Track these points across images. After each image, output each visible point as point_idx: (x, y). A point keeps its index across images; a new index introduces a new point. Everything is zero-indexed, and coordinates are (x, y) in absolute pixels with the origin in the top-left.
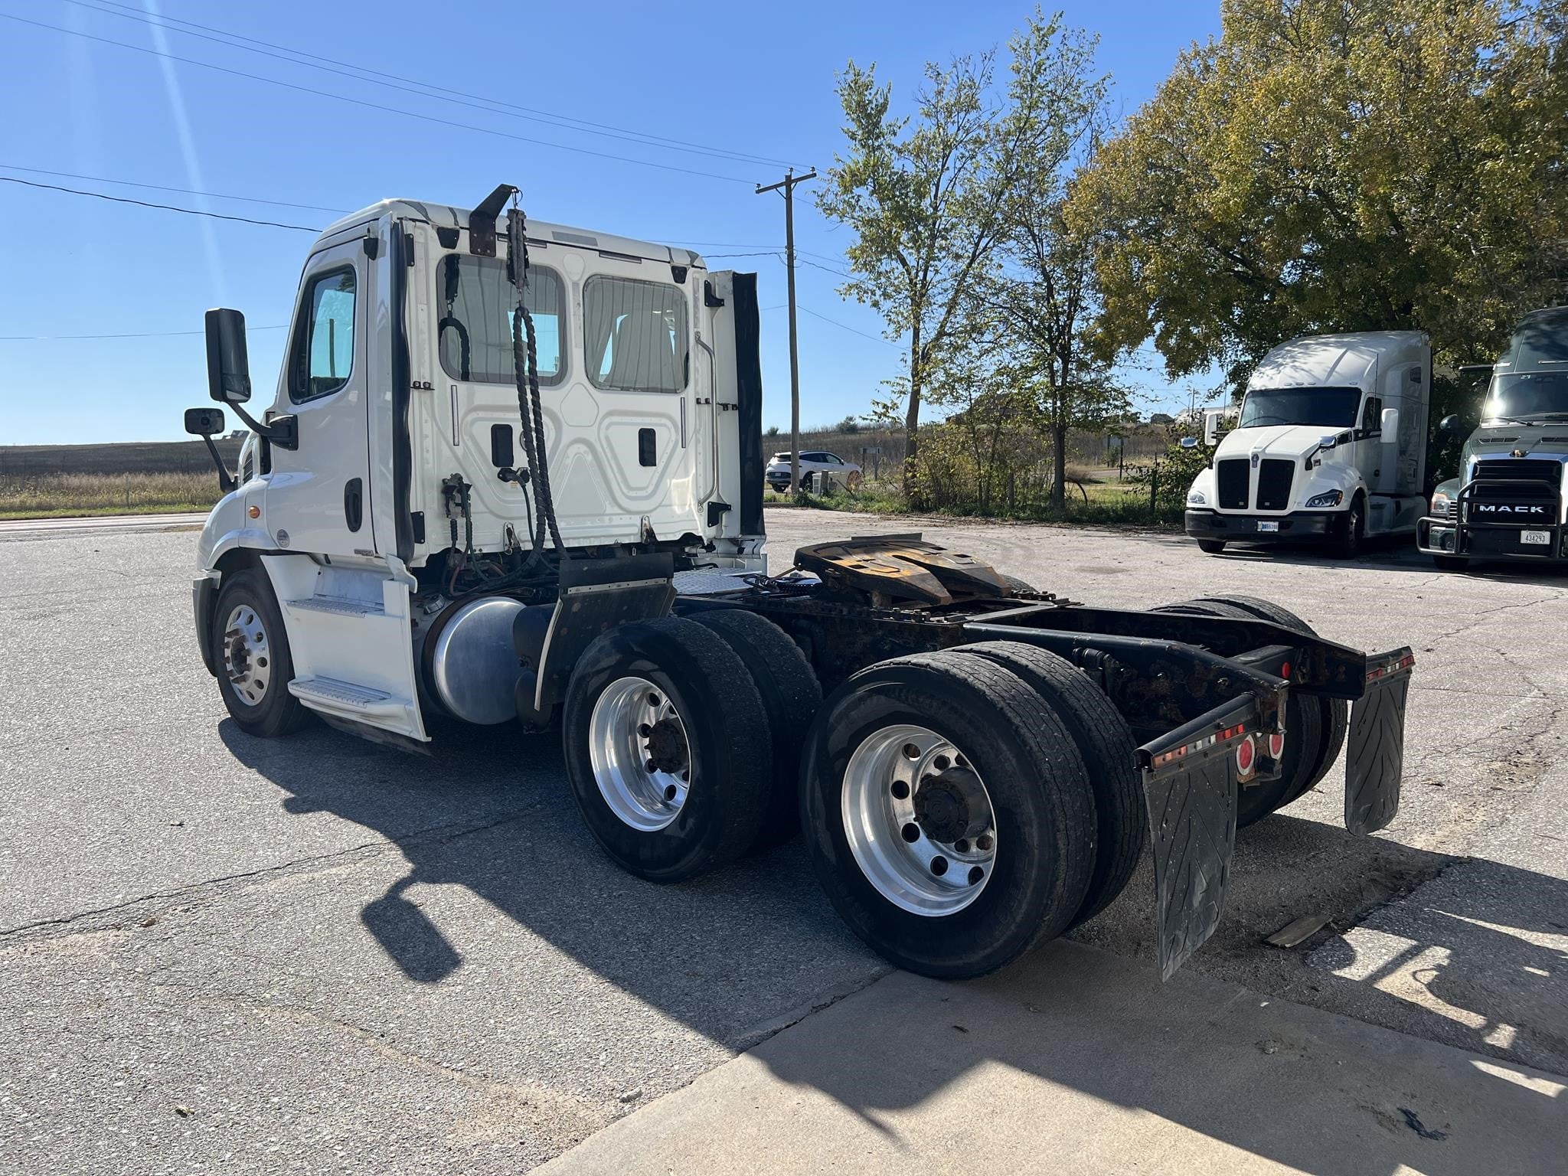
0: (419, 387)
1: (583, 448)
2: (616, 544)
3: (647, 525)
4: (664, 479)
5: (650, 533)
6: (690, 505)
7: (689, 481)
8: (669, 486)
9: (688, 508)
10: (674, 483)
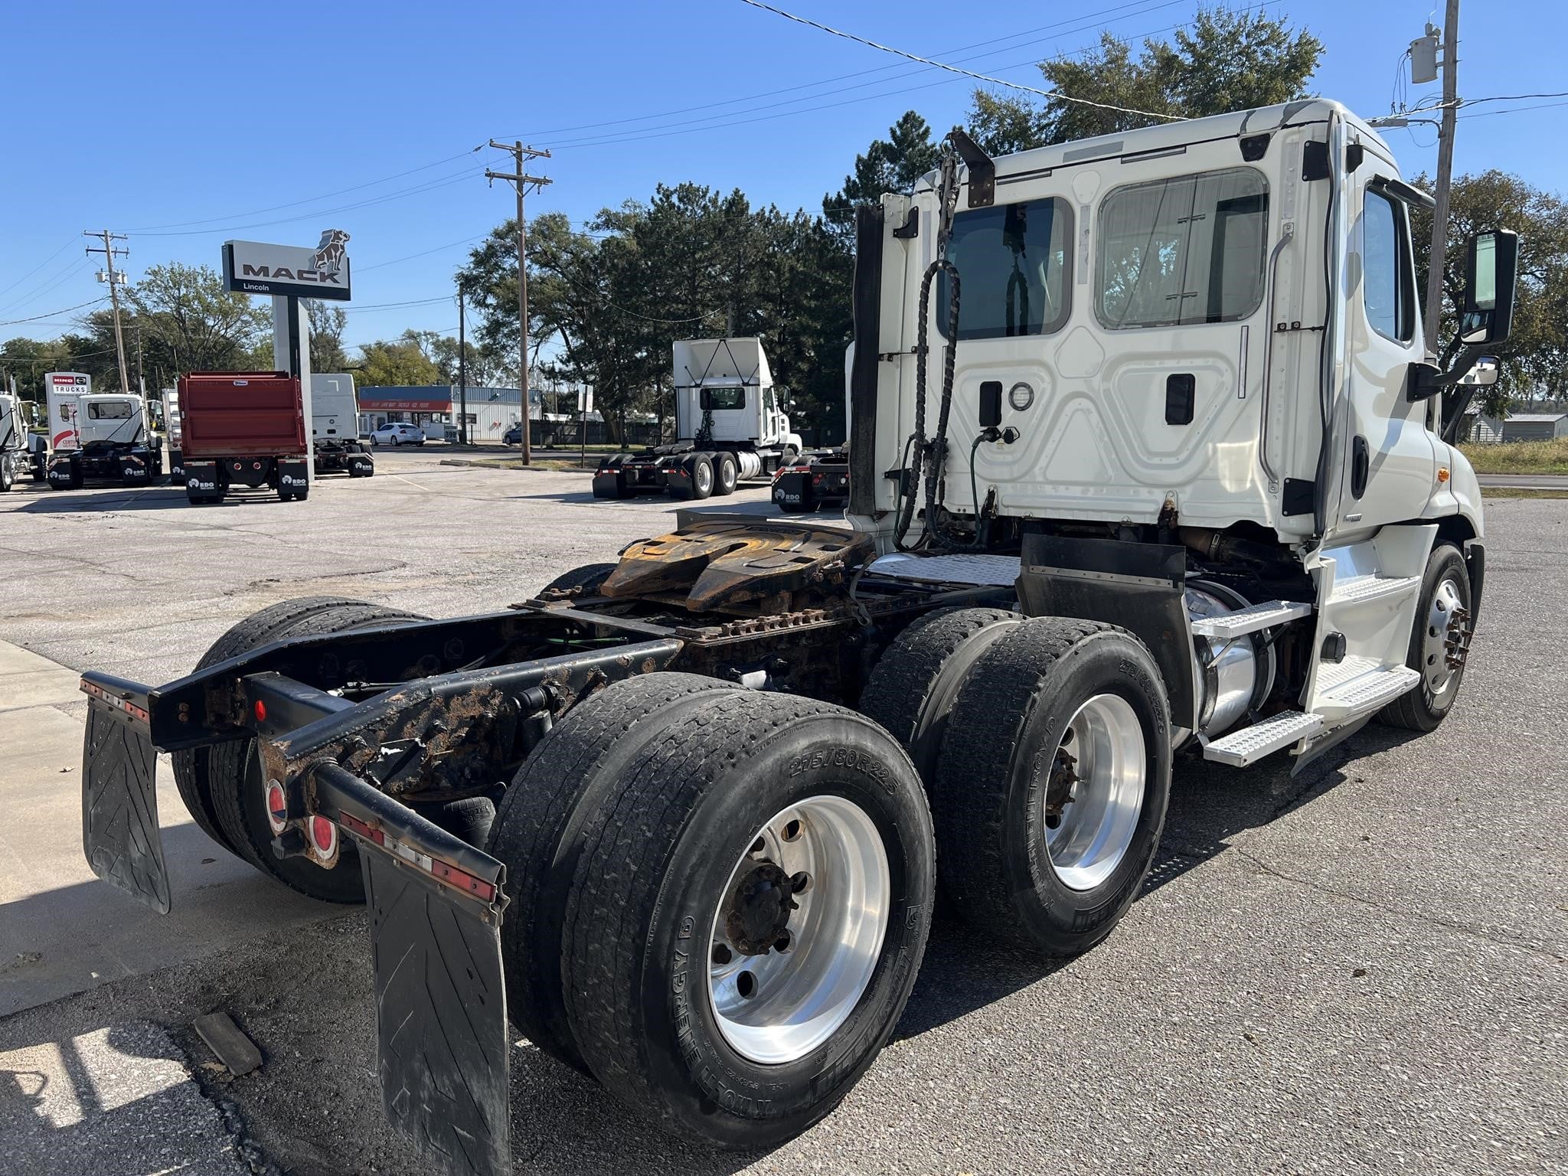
1: (1085, 403)
2: (1125, 523)
3: (1171, 502)
4: (1202, 445)
5: (1168, 514)
6: (1253, 481)
7: (1252, 446)
8: (1210, 452)
9: (1248, 485)
10: (1223, 449)
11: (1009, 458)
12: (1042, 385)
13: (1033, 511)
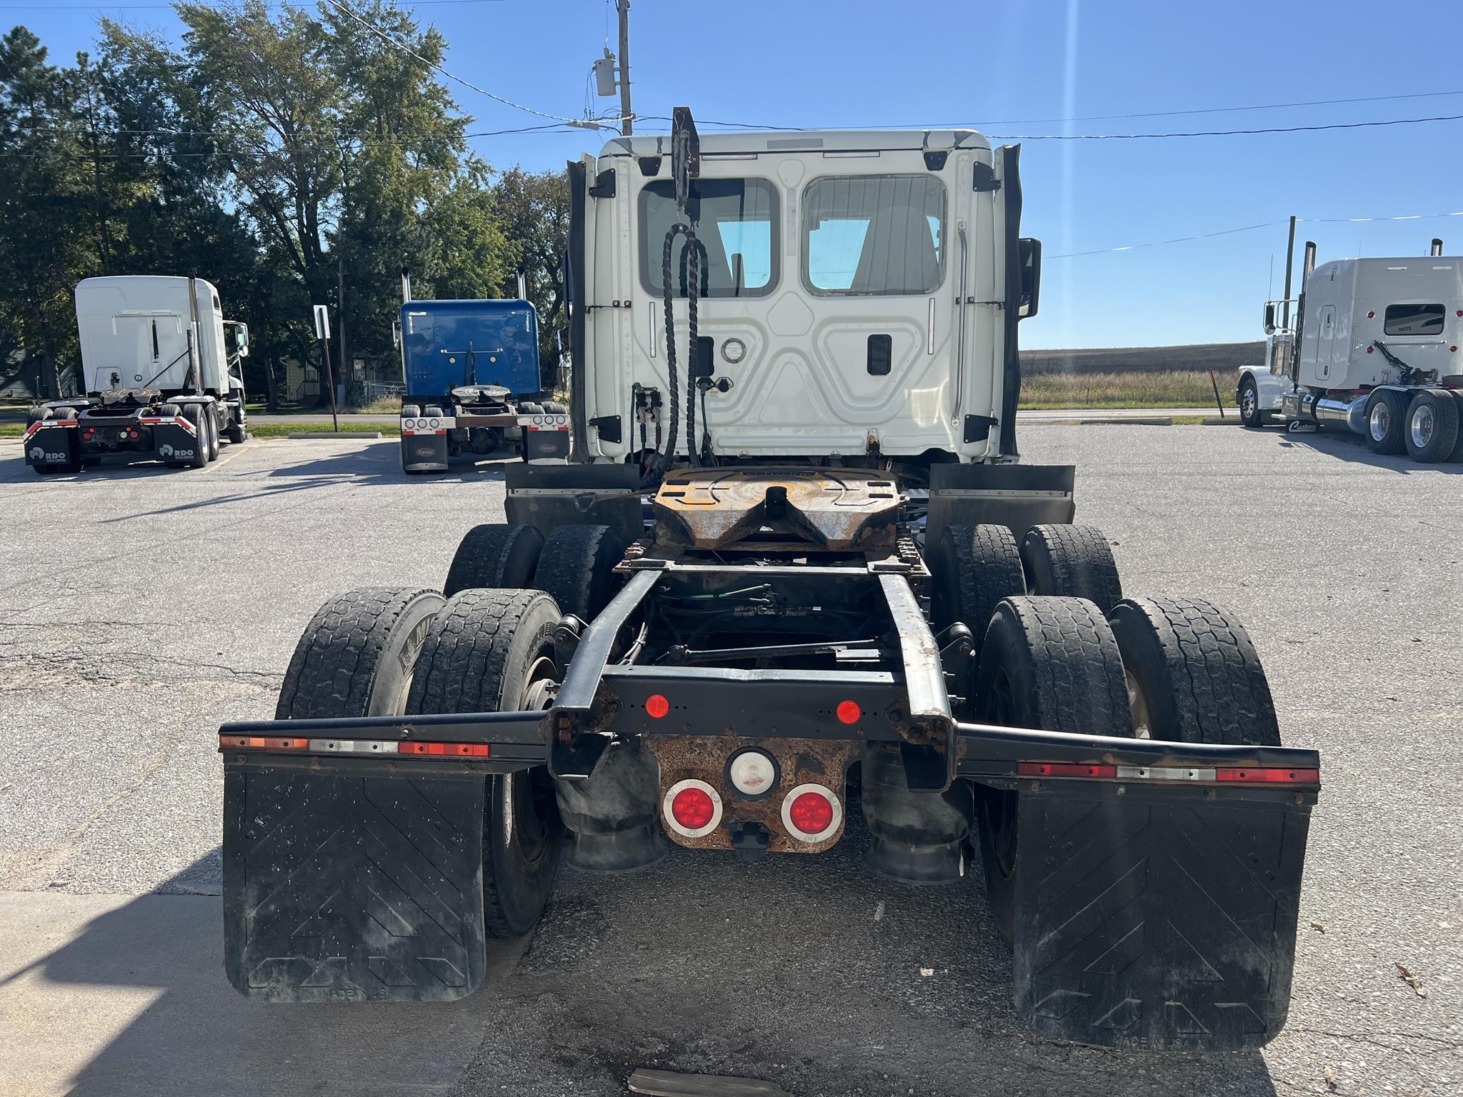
0: (618, 306)
1: (795, 357)
2: (833, 455)
3: (873, 437)
4: (900, 389)
5: (874, 446)
6: (939, 418)
7: (939, 391)
8: (906, 396)
9: (935, 421)
10: (916, 393)
11: (721, 405)
12: (754, 341)
13: (749, 450)
